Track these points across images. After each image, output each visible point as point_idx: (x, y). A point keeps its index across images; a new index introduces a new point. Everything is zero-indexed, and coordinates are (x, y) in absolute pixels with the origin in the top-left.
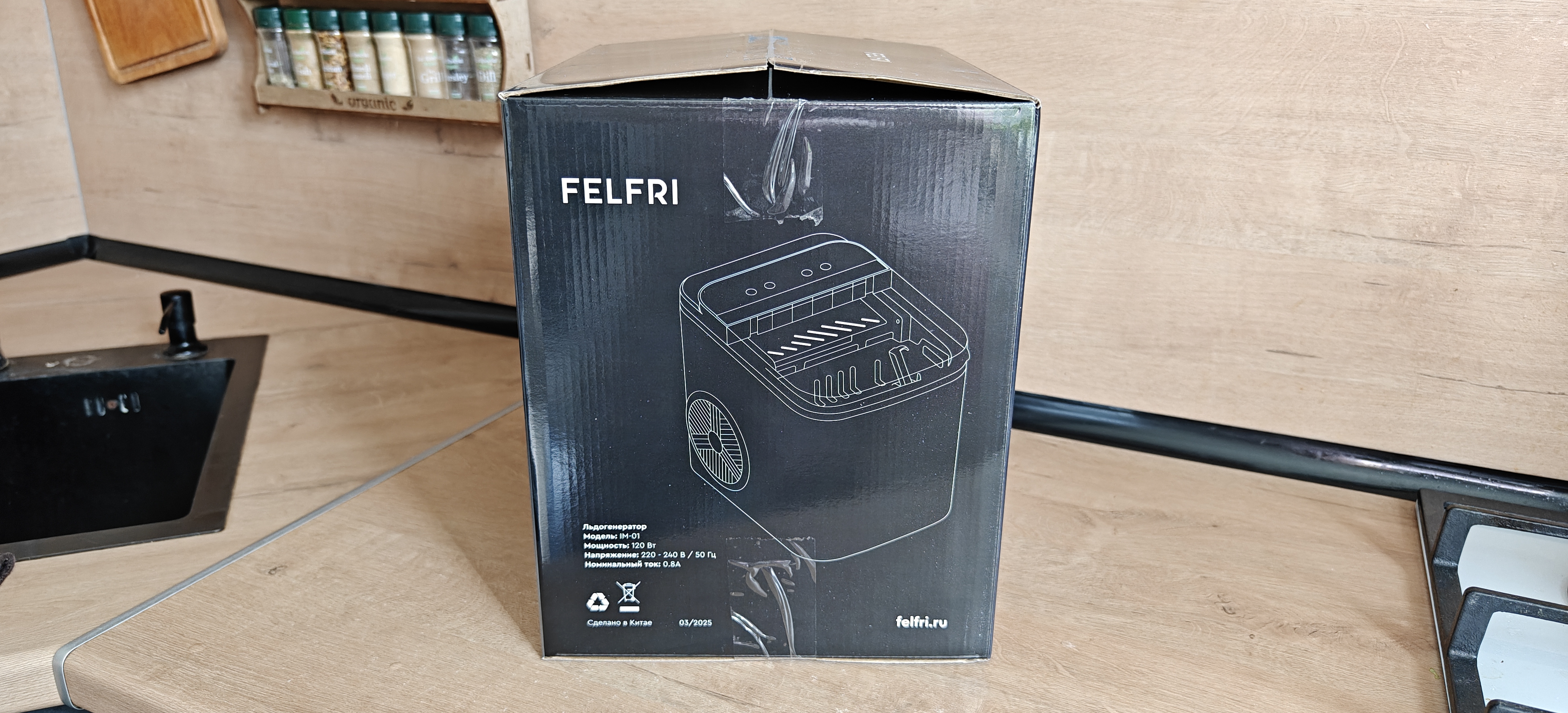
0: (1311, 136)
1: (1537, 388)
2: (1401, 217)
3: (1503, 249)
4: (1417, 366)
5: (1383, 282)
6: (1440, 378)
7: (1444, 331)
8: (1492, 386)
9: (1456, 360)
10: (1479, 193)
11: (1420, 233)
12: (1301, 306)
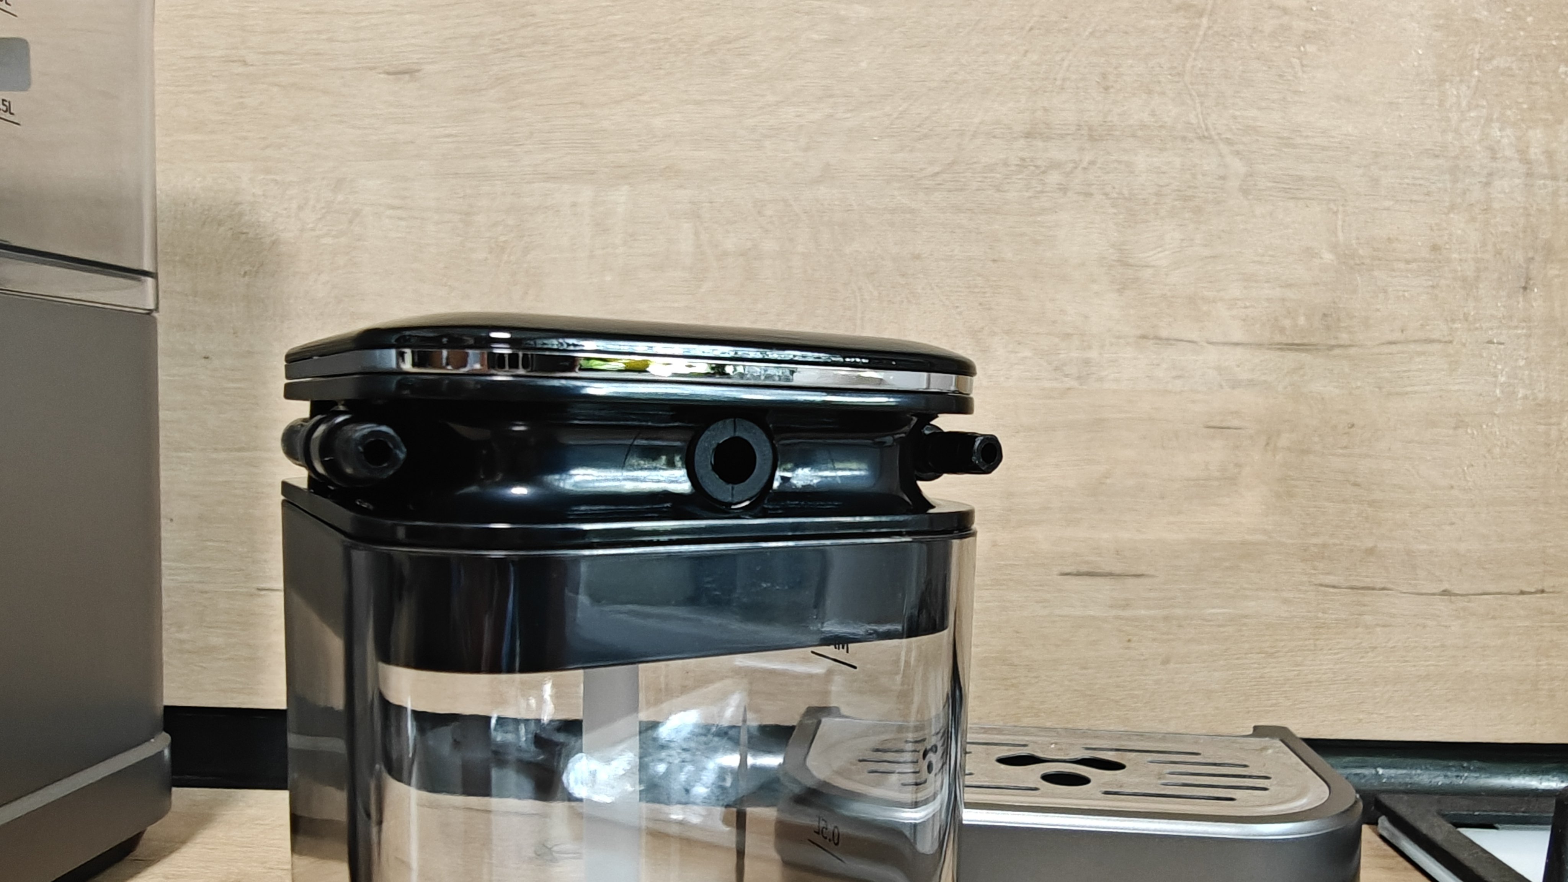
0: (1085, 169)
1: (1503, 587)
2: (1248, 304)
3: (1412, 346)
4: (1313, 572)
5: (1236, 423)
6: (1352, 588)
7: (1344, 501)
8: (1434, 591)
9: (1371, 551)
10: (1361, 252)
11: (1282, 330)
12: (1108, 481)
